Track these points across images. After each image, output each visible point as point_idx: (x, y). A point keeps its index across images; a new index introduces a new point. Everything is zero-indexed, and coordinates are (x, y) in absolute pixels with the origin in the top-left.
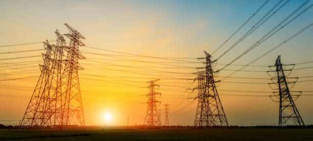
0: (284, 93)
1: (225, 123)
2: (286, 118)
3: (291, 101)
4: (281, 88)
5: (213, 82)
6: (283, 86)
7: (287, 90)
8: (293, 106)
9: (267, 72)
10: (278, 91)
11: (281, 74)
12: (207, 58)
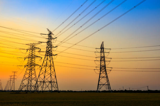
0: (103, 68)
1: (56, 88)
2: (102, 85)
3: (106, 74)
4: (102, 64)
5: (51, 55)
6: (103, 63)
7: (105, 66)
8: (107, 77)
9: (95, 52)
10: (100, 66)
11: (102, 55)
12: (49, 34)
